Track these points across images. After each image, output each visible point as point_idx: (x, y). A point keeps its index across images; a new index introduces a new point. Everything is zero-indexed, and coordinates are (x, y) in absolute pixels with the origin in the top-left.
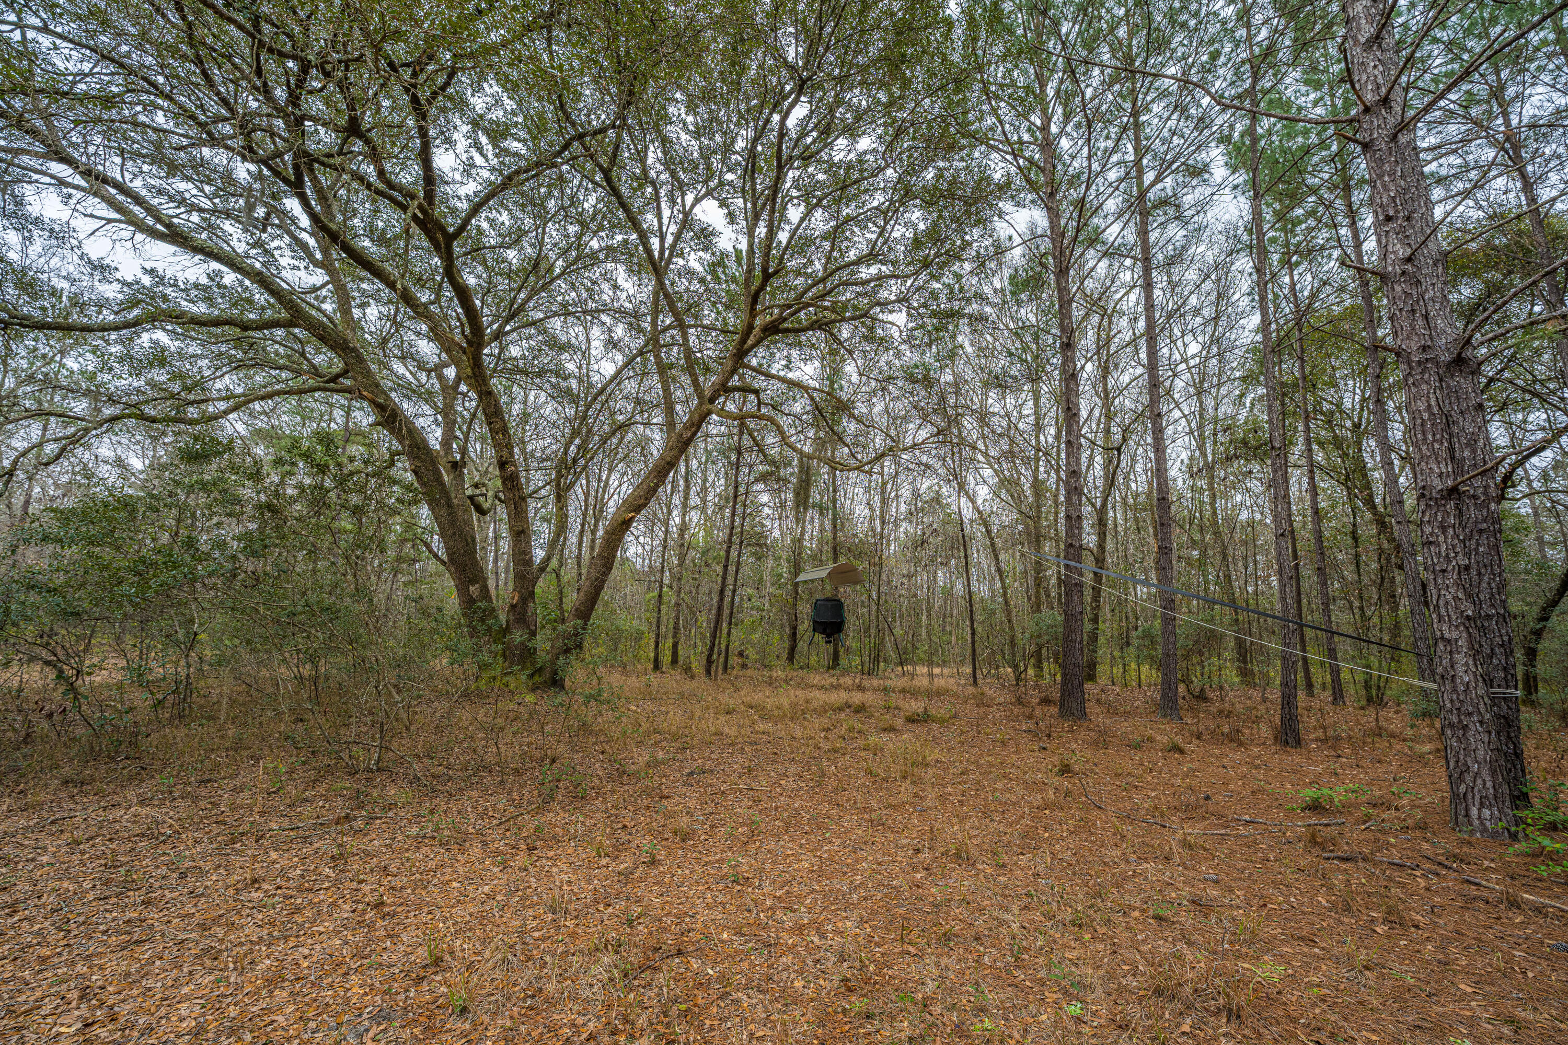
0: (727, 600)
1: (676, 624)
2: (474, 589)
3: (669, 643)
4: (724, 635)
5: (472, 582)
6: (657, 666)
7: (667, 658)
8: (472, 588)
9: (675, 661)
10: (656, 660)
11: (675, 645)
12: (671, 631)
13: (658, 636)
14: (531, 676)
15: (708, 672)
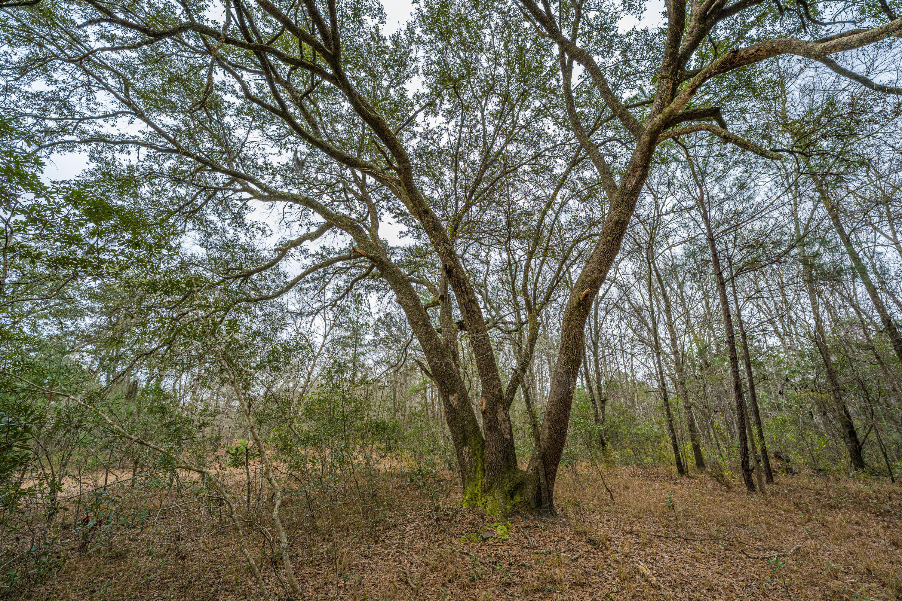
0: (747, 396)
1: (691, 426)
2: (453, 399)
3: (689, 445)
4: (756, 438)
5: (451, 391)
6: (682, 471)
7: (690, 461)
8: (451, 398)
9: (700, 463)
10: (679, 464)
11: (696, 449)
12: (688, 435)
13: (674, 439)
14: (512, 494)
15: (750, 485)
